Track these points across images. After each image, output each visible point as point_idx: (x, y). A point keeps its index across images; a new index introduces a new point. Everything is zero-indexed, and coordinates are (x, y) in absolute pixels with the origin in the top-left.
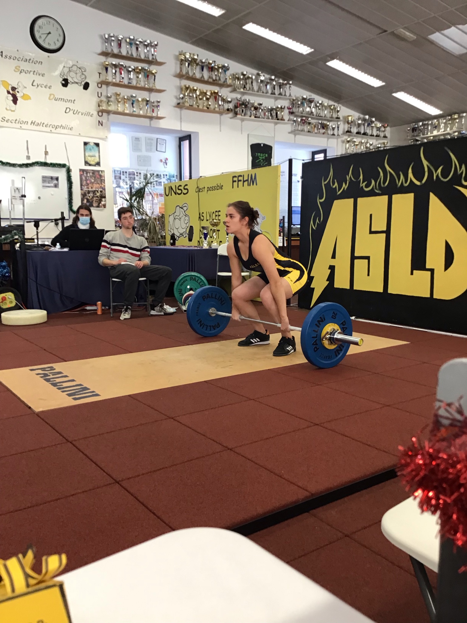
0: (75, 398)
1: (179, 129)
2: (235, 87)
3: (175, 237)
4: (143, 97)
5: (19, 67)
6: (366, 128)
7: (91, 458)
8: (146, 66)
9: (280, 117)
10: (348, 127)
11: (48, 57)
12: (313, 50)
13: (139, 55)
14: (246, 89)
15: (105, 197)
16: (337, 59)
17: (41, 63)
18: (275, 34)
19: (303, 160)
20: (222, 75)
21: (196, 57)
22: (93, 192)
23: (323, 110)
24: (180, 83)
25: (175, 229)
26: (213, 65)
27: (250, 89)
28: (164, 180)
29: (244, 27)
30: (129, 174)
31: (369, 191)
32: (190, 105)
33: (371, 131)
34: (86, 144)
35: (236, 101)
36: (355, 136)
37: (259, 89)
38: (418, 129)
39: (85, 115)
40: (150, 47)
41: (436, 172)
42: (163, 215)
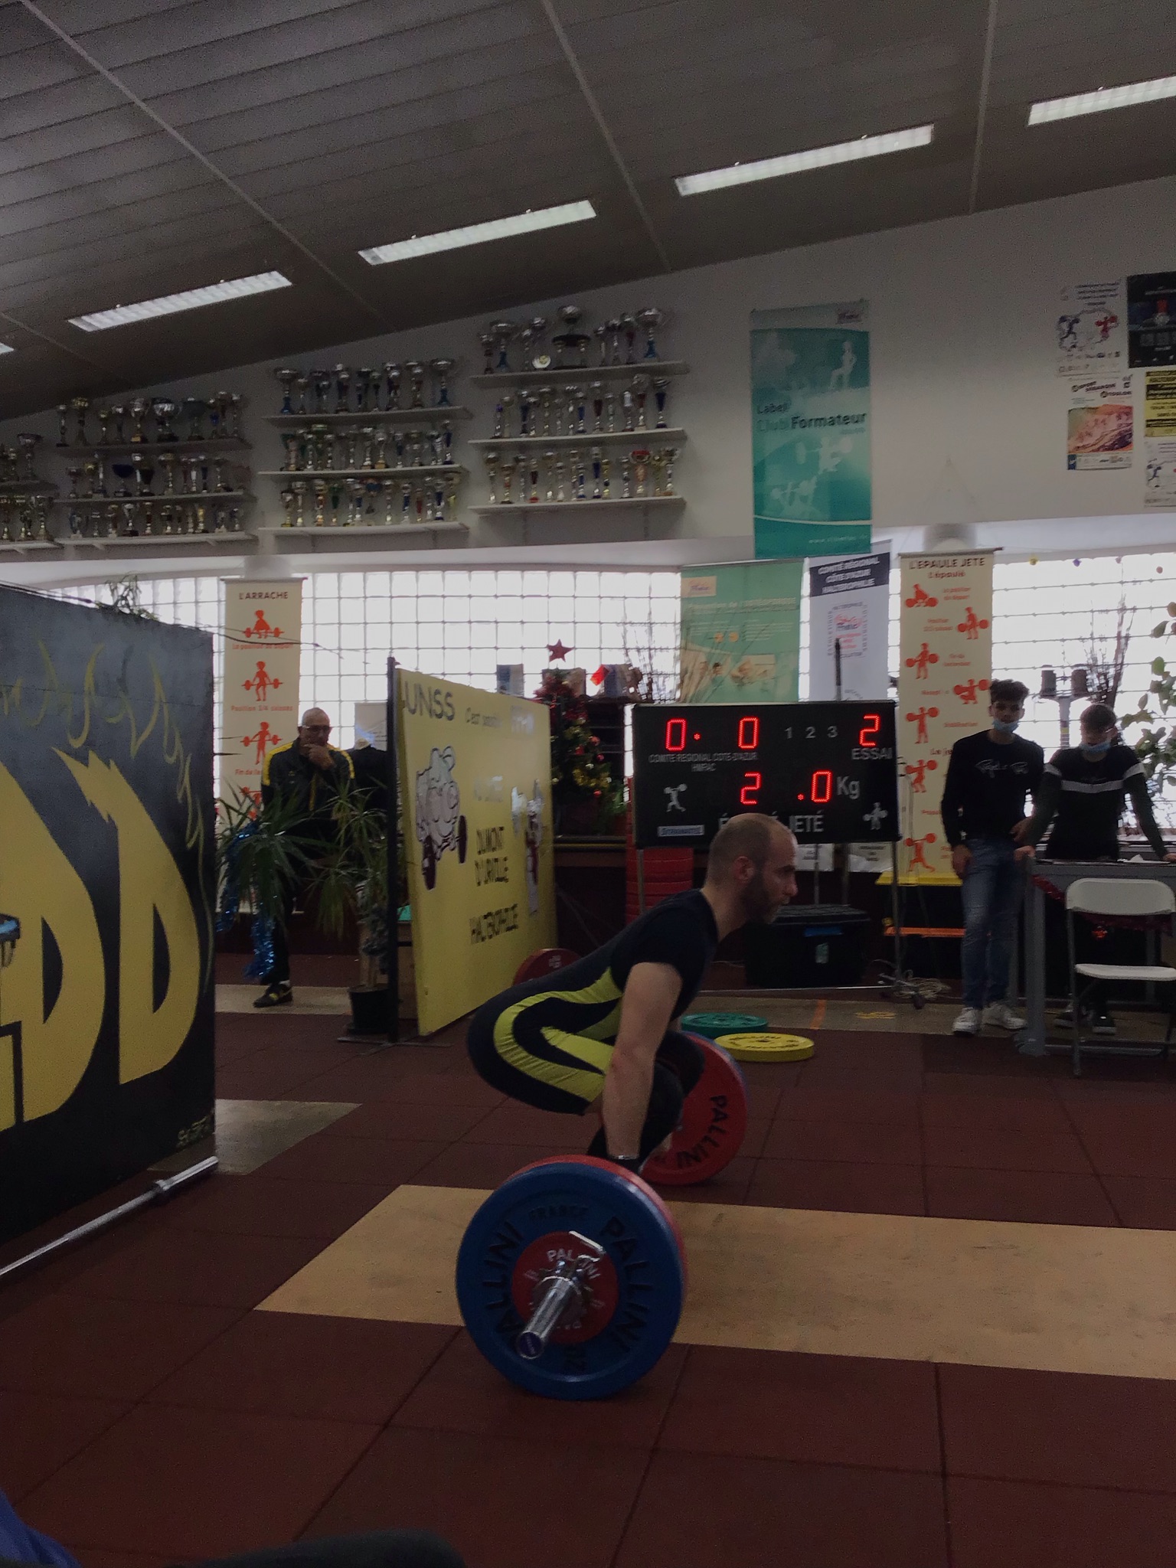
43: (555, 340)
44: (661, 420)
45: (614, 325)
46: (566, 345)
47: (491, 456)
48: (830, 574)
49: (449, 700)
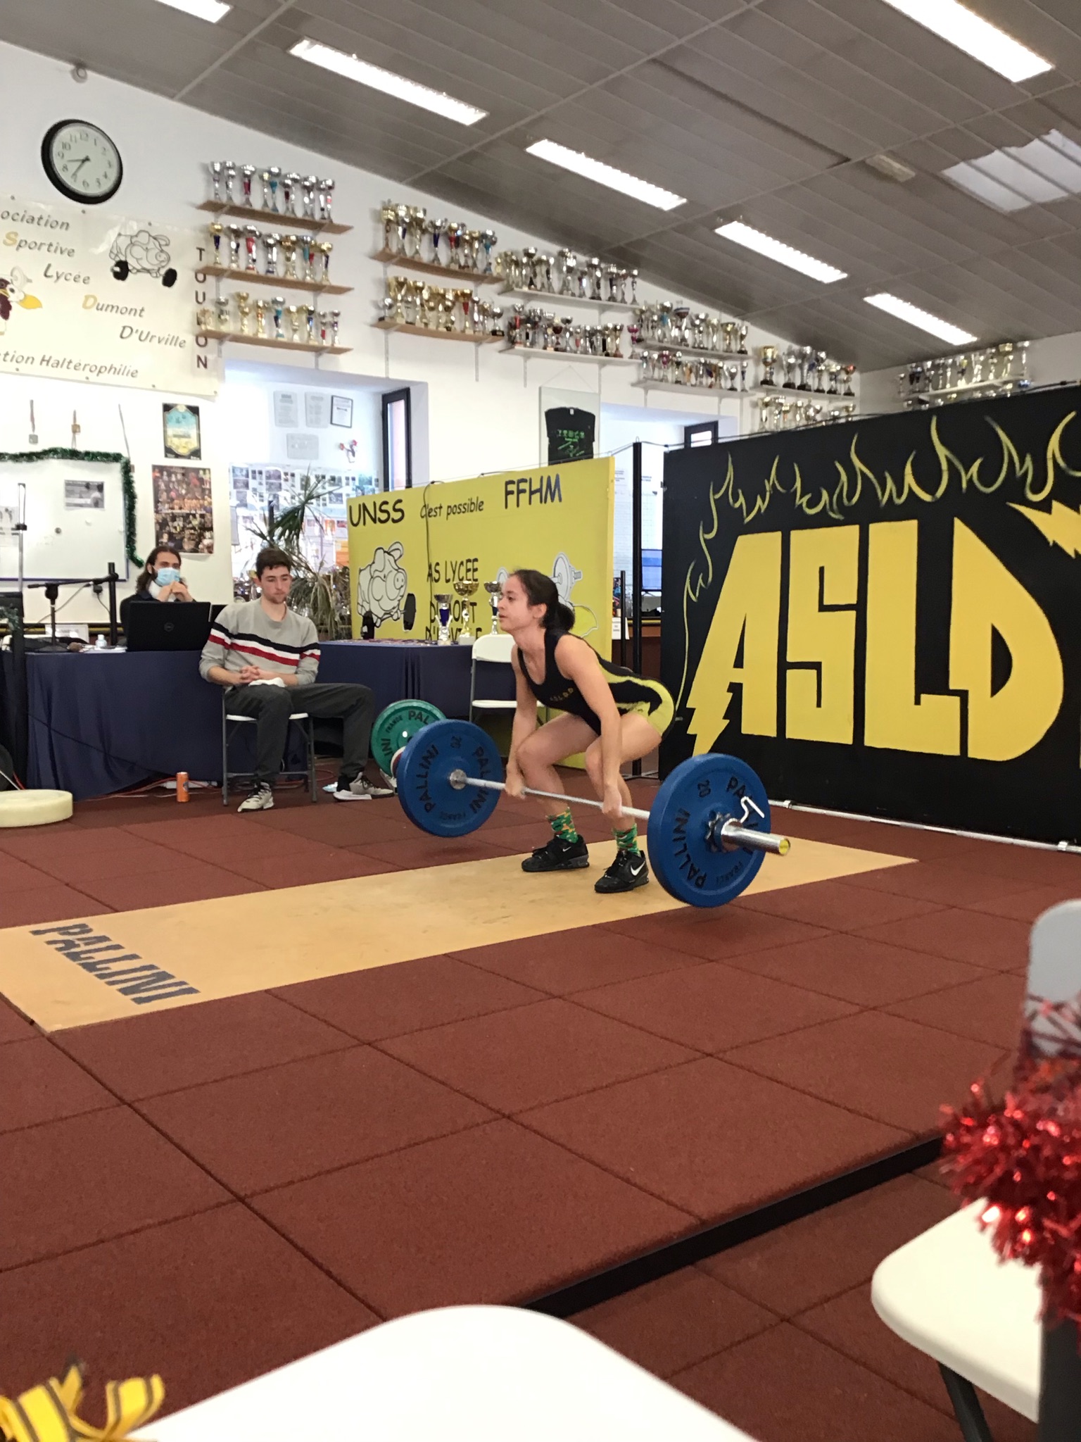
0: (140, 998)
1: (383, 375)
2: (511, 282)
3: (372, 619)
4: (300, 305)
5: (16, 234)
6: (805, 375)
7: (177, 1140)
8: (306, 234)
9: (612, 349)
10: (766, 373)
11: (84, 212)
12: (684, 201)
13: (290, 209)
14: (535, 286)
15: (211, 529)
16: (739, 221)
17: (65, 226)
18: (600, 164)
19: (666, 446)
20: (480, 256)
21: (420, 215)
22: (183, 517)
23: (708, 334)
24: (385, 273)
25: (373, 601)
26: (459, 233)
27: (543, 285)
28: (347, 490)
29: (530, 150)
30: (268, 477)
31: (817, 514)
32: (407, 323)
33: (817, 380)
34: (167, 408)
35: (512, 314)
36: (781, 392)
37: (565, 287)
38: (922, 375)
39: (166, 343)
40: (317, 192)
41: (967, 472)
42: (345, 568)
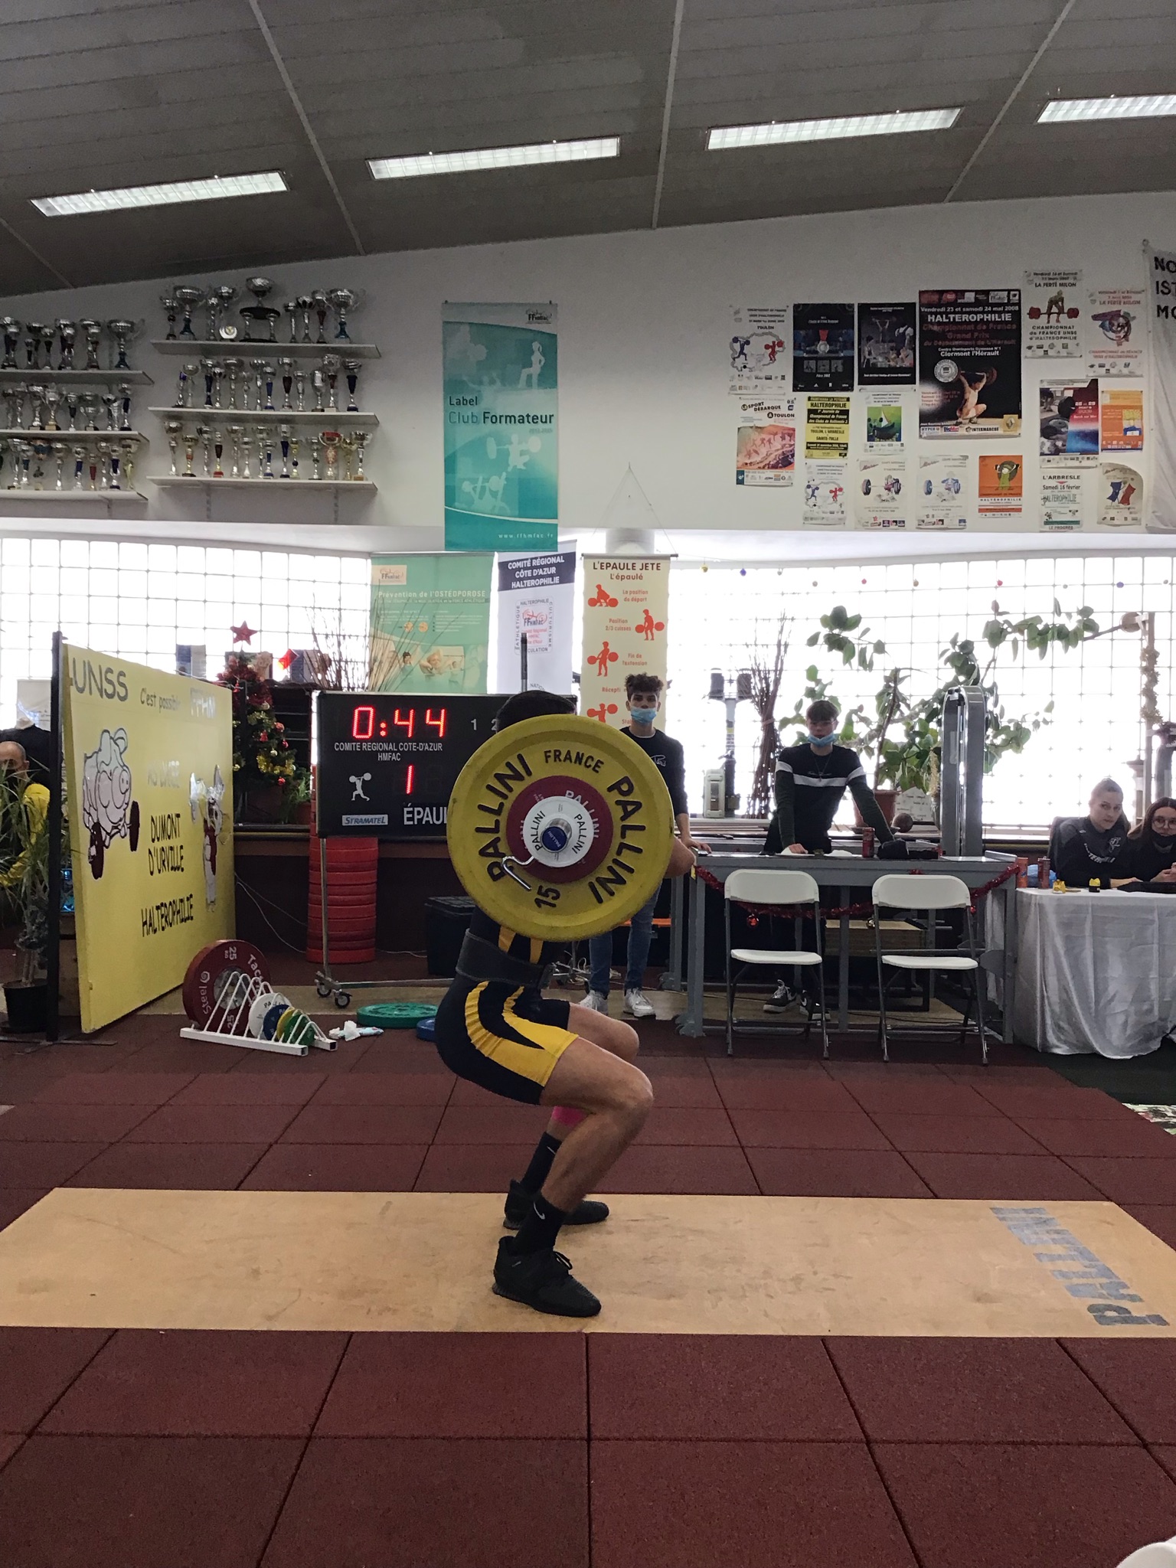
3: (101, 834)
25: (101, 809)
43: (242, 311)
44: (353, 403)
45: (304, 302)
46: (257, 317)
47: (173, 425)
48: (519, 569)
49: (122, 679)
